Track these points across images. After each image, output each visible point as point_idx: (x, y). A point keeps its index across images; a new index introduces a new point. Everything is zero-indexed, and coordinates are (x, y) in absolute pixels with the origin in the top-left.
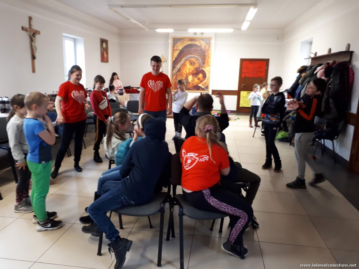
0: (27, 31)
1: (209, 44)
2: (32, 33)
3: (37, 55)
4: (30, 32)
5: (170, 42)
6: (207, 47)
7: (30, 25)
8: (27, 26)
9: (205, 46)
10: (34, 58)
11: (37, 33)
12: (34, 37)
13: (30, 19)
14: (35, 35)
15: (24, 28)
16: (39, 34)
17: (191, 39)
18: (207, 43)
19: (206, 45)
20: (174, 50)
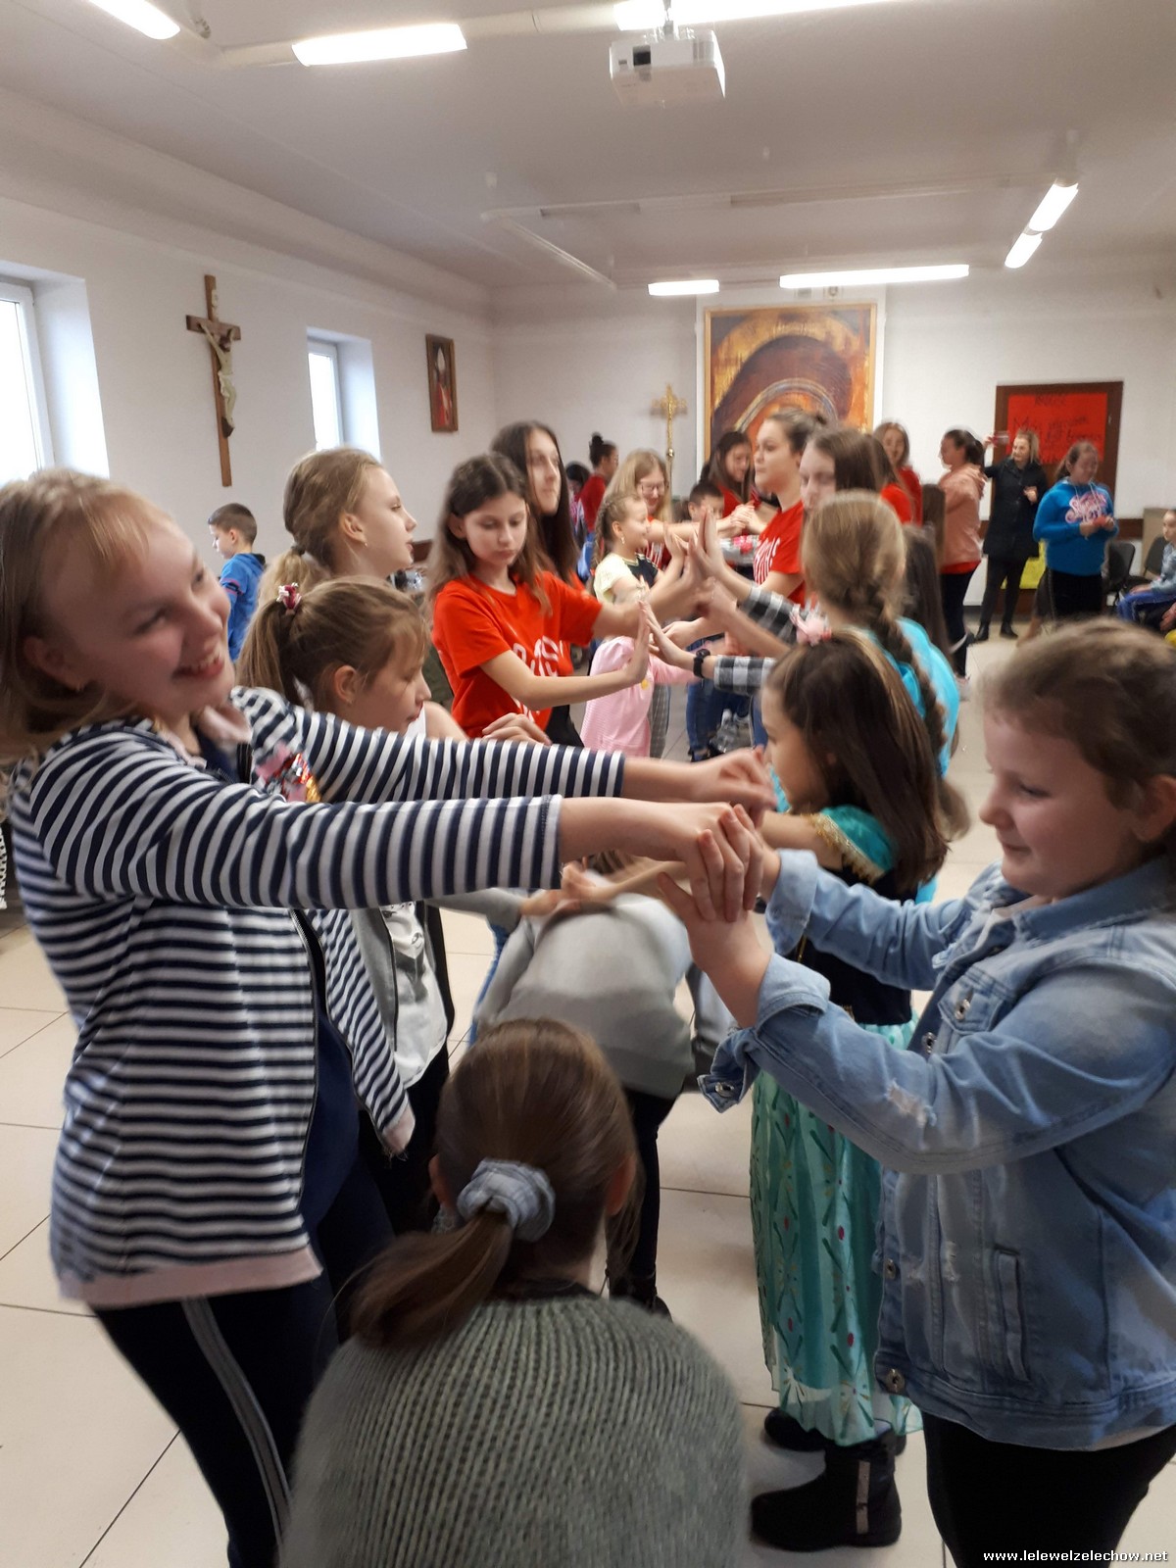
0: (203, 331)
1: (865, 334)
2: (218, 338)
3: (235, 418)
4: (212, 334)
5: (701, 329)
6: (856, 344)
7: (210, 307)
8: (200, 312)
9: (847, 342)
10: (225, 429)
11: (232, 335)
12: (226, 350)
13: (209, 283)
14: (226, 346)
15: (193, 323)
16: (238, 338)
17: (788, 316)
18: (856, 330)
19: (851, 335)
20: (715, 365)
